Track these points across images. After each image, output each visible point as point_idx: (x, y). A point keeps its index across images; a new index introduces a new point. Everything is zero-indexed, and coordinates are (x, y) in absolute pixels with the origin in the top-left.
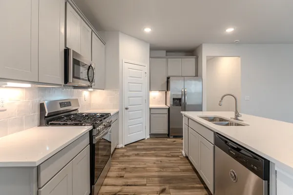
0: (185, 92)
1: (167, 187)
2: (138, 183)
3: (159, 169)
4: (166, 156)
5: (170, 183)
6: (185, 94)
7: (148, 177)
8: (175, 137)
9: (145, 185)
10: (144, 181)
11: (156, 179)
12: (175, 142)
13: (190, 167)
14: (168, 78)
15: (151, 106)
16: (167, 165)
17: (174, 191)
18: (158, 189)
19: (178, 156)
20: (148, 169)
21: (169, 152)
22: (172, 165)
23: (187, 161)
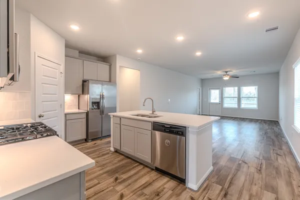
0: (103, 95)
1: (117, 175)
2: (91, 186)
3: (101, 168)
4: (99, 157)
5: (117, 173)
6: (103, 97)
7: (95, 178)
8: (93, 140)
9: (99, 183)
10: (96, 181)
11: (104, 175)
12: (96, 145)
13: (123, 157)
14: (84, 81)
15: (67, 111)
16: (104, 163)
17: (124, 175)
18: (112, 180)
19: (108, 153)
20: (90, 172)
21: (98, 153)
22: (108, 161)
23: (118, 154)
